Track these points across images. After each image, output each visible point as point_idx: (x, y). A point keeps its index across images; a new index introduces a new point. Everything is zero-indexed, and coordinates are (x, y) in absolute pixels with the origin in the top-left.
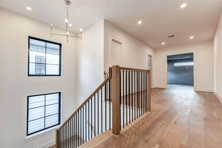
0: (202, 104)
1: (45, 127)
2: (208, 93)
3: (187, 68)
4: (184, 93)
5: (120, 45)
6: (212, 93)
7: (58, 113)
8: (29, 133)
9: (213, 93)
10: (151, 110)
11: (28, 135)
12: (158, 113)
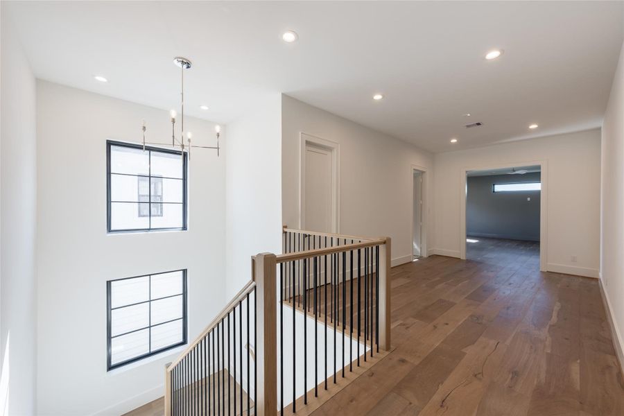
0: (548, 327)
1: (152, 350)
2: (581, 280)
3: (529, 199)
4: (508, 280)
5: (329, 153)
6: (593, 282)
7: (182, 317)
8: (113, 363)
9: (597, 280)
10: (391, 346)
11: (110, 368)
12: (408, 359)
